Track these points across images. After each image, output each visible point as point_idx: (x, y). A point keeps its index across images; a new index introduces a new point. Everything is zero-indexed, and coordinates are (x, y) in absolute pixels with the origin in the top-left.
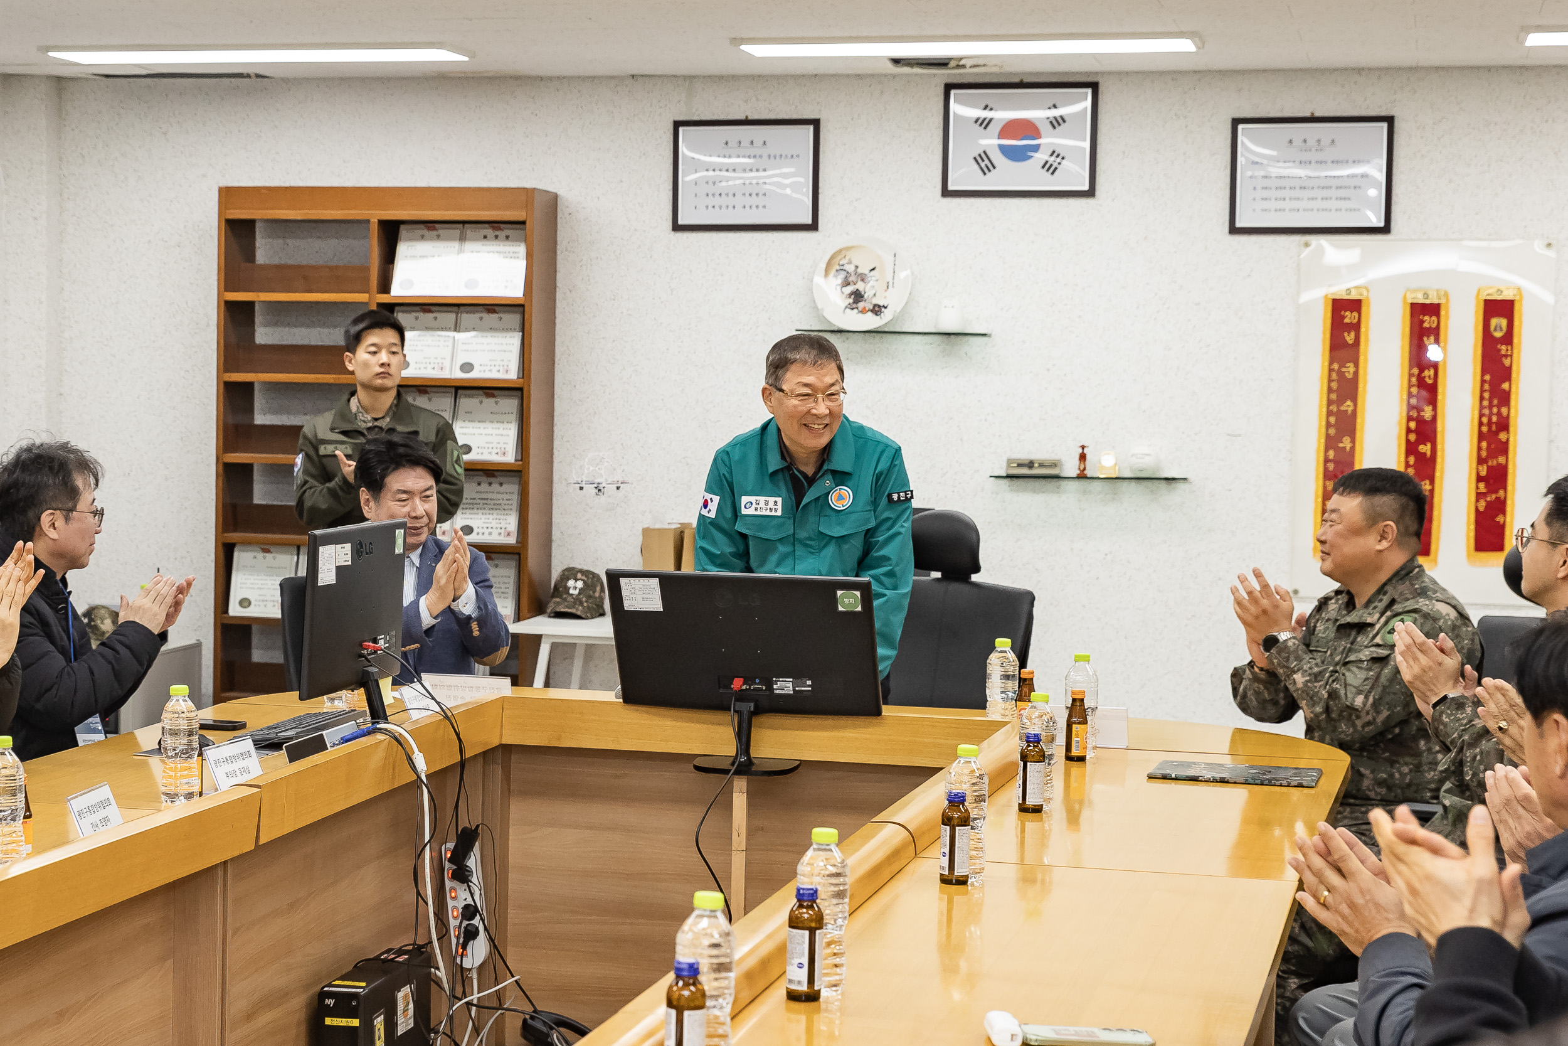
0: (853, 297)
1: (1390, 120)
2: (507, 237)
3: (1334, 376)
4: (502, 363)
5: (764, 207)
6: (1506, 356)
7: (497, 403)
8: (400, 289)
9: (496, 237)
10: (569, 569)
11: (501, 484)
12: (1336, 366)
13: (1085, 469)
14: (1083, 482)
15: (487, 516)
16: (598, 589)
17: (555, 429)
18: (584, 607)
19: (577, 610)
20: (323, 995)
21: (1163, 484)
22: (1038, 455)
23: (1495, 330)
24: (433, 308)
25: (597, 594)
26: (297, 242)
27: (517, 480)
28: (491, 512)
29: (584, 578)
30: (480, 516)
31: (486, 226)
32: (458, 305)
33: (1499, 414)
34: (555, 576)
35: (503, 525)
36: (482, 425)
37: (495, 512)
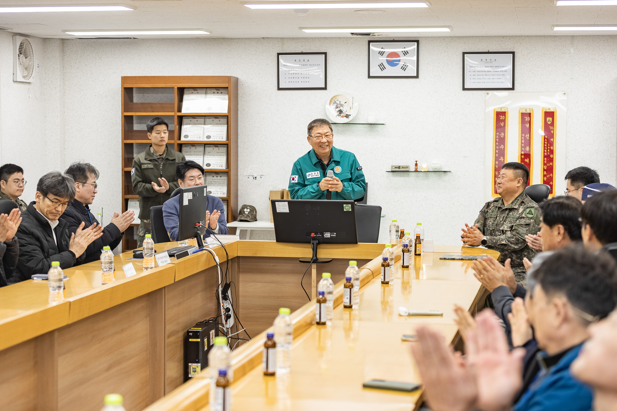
0: (339, 112)
1: (513, 53)
2: (222, 93)
3: (497, 137)
4: (221, 136)
5: (309, 82)
6: (552, 130)
7: (219, 149)
8: (185, 110)
9: (218, 93)
10: (244, 205)
11: (221, 177)
12: (498, 134)
13: (417, 169)
14: (416, 173)
15: (216, 188)
16: (255, 212)
17: (239, 158)
18: (250, 218)
19: (248, 219)
20: (188, 332)
21: (443, 173)
22: (401, 164)
23: (548, 121)
24: (196, 117)
25: (254, 214)
26: (148, 95)
27: (226, 175)
28: (218, 186)
29: (250, 208)
30: (214, 188)
31: (214, 89)
32: (205, 116)
33: (550, 149)
34: (239, 208)
35: (222, 191)
36: (214, 157)
37: (219, 186)
